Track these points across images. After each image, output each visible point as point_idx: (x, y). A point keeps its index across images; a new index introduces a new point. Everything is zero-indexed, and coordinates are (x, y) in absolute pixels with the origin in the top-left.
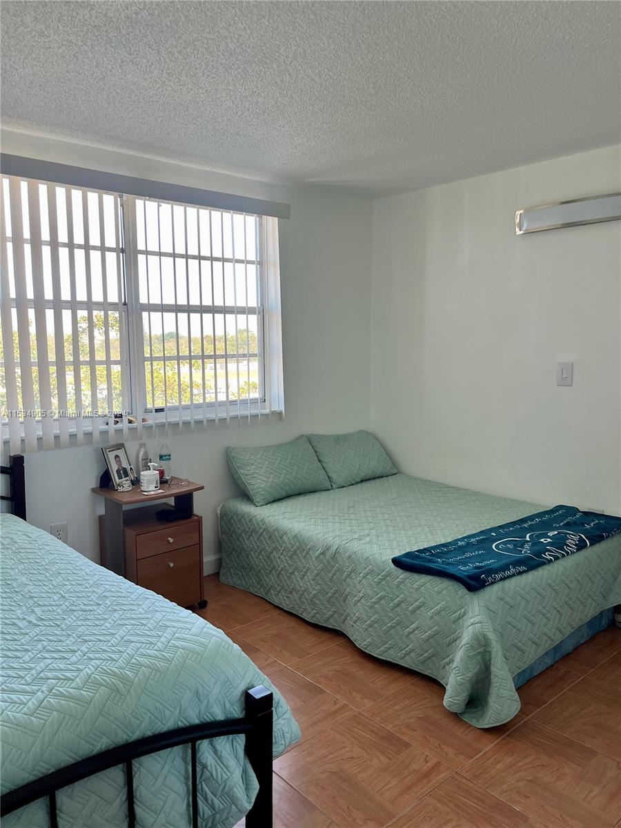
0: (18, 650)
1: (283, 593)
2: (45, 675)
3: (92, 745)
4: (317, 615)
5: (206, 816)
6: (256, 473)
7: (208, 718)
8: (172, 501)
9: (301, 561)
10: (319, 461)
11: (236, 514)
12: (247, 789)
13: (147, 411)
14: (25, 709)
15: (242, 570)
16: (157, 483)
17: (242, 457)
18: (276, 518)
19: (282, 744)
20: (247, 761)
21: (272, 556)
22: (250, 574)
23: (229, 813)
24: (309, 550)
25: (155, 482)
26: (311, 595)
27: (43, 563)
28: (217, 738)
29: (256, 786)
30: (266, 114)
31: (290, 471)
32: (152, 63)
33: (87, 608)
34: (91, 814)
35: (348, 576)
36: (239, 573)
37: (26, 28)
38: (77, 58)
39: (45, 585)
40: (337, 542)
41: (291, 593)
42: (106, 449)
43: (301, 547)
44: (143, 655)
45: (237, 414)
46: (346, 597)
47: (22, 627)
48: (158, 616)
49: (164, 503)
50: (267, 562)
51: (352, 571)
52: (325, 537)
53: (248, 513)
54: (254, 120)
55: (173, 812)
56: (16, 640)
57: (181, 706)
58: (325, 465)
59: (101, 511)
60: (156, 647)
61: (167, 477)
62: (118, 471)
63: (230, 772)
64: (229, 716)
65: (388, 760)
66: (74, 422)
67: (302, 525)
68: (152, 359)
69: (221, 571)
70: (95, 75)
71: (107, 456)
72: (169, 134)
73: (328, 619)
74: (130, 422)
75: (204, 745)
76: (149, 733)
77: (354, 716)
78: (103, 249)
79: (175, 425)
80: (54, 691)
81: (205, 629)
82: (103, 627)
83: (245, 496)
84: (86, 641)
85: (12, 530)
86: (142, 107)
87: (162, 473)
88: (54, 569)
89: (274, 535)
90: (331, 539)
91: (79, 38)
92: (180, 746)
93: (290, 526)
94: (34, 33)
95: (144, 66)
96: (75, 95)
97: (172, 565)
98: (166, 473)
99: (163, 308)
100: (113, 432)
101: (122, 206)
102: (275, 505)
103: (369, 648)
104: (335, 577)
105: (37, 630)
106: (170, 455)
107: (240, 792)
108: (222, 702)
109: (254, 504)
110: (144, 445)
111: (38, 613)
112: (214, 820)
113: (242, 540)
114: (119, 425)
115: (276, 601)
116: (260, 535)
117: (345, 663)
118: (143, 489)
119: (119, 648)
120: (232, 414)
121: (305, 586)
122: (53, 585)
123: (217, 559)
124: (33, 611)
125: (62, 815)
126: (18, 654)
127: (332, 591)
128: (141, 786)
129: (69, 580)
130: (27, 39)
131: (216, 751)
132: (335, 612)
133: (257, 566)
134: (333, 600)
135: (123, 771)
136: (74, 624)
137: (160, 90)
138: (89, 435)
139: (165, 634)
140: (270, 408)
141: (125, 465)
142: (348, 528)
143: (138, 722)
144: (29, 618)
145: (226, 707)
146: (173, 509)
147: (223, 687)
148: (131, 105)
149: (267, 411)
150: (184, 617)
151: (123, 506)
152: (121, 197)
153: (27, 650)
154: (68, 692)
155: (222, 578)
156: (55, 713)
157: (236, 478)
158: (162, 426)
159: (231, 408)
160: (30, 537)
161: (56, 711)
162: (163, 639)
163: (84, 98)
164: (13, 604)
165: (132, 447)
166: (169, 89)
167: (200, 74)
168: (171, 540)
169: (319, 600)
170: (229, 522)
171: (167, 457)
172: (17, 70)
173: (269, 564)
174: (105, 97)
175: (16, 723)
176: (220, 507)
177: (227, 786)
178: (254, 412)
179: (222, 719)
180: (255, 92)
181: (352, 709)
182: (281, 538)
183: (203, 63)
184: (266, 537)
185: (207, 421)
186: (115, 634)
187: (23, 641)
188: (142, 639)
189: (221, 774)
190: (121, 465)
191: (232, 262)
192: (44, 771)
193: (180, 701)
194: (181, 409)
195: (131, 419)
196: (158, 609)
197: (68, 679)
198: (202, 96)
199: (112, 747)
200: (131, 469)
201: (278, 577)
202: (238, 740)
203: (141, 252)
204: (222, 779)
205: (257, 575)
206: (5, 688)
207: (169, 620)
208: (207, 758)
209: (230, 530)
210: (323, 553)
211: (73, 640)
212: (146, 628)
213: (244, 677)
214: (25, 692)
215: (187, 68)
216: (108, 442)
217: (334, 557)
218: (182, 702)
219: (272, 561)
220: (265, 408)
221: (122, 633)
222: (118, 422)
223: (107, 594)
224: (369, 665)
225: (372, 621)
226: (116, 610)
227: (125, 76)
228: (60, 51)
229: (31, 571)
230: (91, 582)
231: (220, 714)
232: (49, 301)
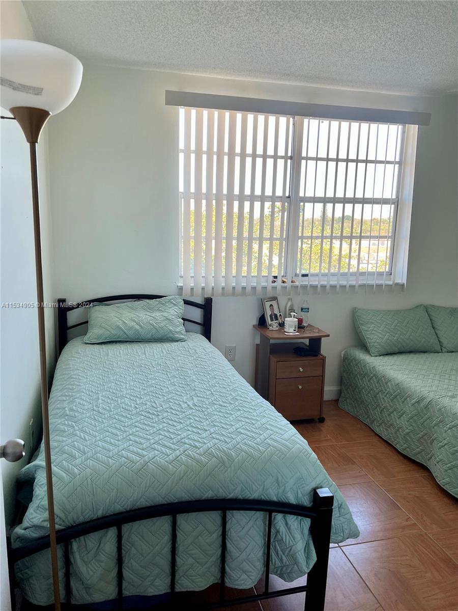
0: (176, 421)
1: (384, 426)
2: (185, 441)
3: (203, 493)
4: (408, 449)
5: (276, 566)
6: (375, 331)
7: (283, 499)
8: (307, 342)
9: (400, 405)
10: (433, 328)
11: (355, 359)
12: (308, 558)
13: (296, 275)
14: (167, 459)
15: (355, 402)
16: (295, 327)
17: (365, 317)
18: (384, 368)
19: (341, 536)
20: (311, 539)
21: (378, 396)
22: (361, 405)
23: (292, 569)
24: (407, 397)
25: (294, 326)
26: (404, 433)
27: (208, 369)
28: (289, 515)
29: (314, 558)
30: (406, 41)
31: (405, 333)
32: (311, 15)
33: (223, 404)
34: (198, 537)
35: (436, 425)
36: (353, 403)
37: (222, 6)
38: (258, 21)
39: (205, 384)
40: (432, 395)
41: (389, 427)
42: (264, 299)
43: (400, 394)
44: (245, 444)
45: (365, 283)
46: (433, 441)
47: (183, 407)
48: (264, 420)
49: (302, 342)
50: (373, 400)
51: (441, 421)
52: (422, 390)
53: (364, 360)
54: (396, 47)
55: (252, 554)
56: (177, 415)
57: (264, 487)
58: (437, 332)
59: (258, 341)
60: (255, 441)
61: (304, 324)
62: (271, 316)
63: (295, 542)
64: (300, 503)
65: (441, 578)
66: (245, 279)
67: (405, 376)
68: (302, 238)
69: (340, 399)
70: (272, 31)
71: (265, 304)
72: (329, 66)
73: (415, 455)
74: (284, 282)
75: (279, 518)
76: (240, 497)
77: (421, 535)
78: (275, 157)
79: (314, 287)
80: (186, 452)
81: (293, 437)
82: (228, 419)
83: (364, 347)
84: (215, 426)
85: (197, 345)
86: (307, 50)
87: (300, 321)
88: (213, 375)
89: (381, 380)
90: (426, 392)
91: (258, 6)
92: (262, 512)
93: (395, 376)
94: (228, 8)
95: (305, 18)
96: (260, 48)
97: (300, 387)
98: (304, 321)
99: (314, 200)
100: (271, 288)
101: (294, 124)
102: (387, 358)
103: (447, 486)
104: (425, 423)
105: (191, 411)
106: (308, 309)
107: (301, 558)
108: (296, 492)
109: (370, 354)
110: (291, 299)
111: (195, 401)
112: (282, 570)
113: (357, 379)
114: (275, 284)
115: (377, 430)
116: (371, 379)
117: (424, 492)
118: (285, 330)
119: (232, 436)
120: (360, 282)
121: (401, 424)
122: (209, 385)
123: (339, 390)
124: (193, 399)
125: (179, 530)
126: (175, 424)
127: (422, 433)
128: (231, 529)
129: (219, 383)
130: (224, 13)
131: (287, 524)
132: (423, 450)
133: (366, 401)
134: (422, 440)
135: (221, 516)
136: (212, 413)
137: (319, 35)
138: (254, 288)
139: (265, 434)
140: (394, 280)
141: (276, 312)
142: (445, 386)
143: (233, 487)
144: (189, 403)
145: (297, 495)
146: (307, 348)
147: (297, 481)
148: (300, 49)
149: (391, 283)
150: (282, 426)
151: (271, 340)
152: (294, 118)
153: (181, 423)
154: (194, 455)
155: (340, 404)
156: (183, 466)
157: (358, 331)
158: (304, 287)
159: (361, 278)
160: (206, 351)
161: (184, 465)
162: (262, 437)
163: (266, 48)
164: (183, 391)
165: (283, 301)
166: (326, 33)
167: (349, 17)
168: (301, 369)
169: (411, 437)
170: (349, 364)
171: (307, 310)
172: (221, 36)
173: (376, 401)
174: (281, 46)
175: (160, 465)
176: (344, 352)
177: (292, 550)
178: (379, 282)
179: (294, 503)
180: (395, 24)
181: (420, 529)
182: (386, 384)
183: (350, 9)
184: (375, 380)
185: (340, 286)
186: (233, 425)
187: (180, 416)
188: (249, 433)
189: (289, 541)
190: (273, 311)
191: (384, 163)
192: (172, 501)
193: (264, 482)
194: (339, 275)
195: (285, 280)
196: (266, 415)
197: (196, 447)
198: (351, 34)
199: (215, 498)
200: (280, 315)
201: (381, 413)
202: (305, 522)
203: (304, 158)
204: (289, 544)
205: (366, 408)
206: (161, 443)
207: (270, 425)
208: (280, 526)
209: (349, 370)
210: (418, 402)
211: (208, 423)
212: (254, 426)
213: (315, 478)
214: (170, 448)
215: (337, 15)
216: (266, 295)
217: (427, 407)
218: (265, 483)
219: (377, 400)
220: (390, 280)
221: (238, 426)
222: (275, 281)
223: (238, 398)
224: (445, 499)
225: (452, 465)
226: (240, 410)
227: (293, 28)
228: (246, 18)
229: (200, 373)
230: (231, 387)
231: (293, 499)
232: (236, 195)
